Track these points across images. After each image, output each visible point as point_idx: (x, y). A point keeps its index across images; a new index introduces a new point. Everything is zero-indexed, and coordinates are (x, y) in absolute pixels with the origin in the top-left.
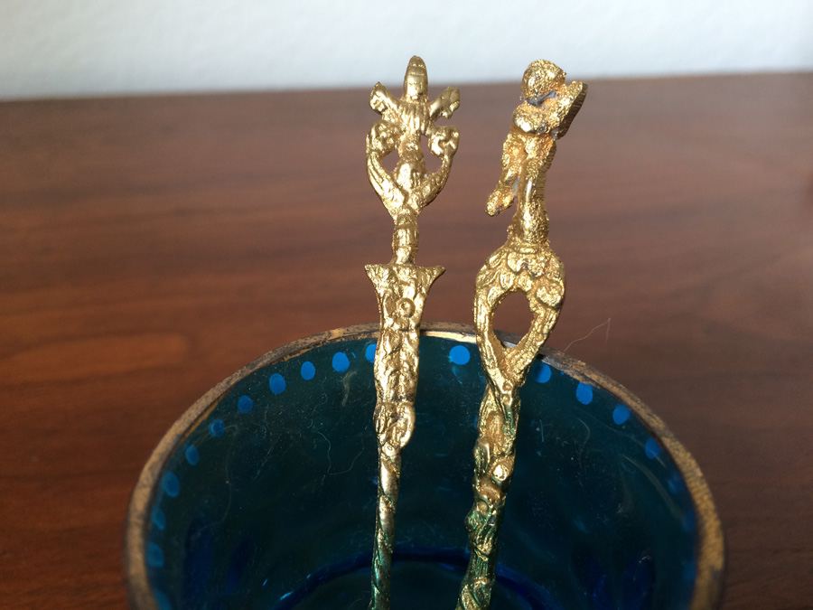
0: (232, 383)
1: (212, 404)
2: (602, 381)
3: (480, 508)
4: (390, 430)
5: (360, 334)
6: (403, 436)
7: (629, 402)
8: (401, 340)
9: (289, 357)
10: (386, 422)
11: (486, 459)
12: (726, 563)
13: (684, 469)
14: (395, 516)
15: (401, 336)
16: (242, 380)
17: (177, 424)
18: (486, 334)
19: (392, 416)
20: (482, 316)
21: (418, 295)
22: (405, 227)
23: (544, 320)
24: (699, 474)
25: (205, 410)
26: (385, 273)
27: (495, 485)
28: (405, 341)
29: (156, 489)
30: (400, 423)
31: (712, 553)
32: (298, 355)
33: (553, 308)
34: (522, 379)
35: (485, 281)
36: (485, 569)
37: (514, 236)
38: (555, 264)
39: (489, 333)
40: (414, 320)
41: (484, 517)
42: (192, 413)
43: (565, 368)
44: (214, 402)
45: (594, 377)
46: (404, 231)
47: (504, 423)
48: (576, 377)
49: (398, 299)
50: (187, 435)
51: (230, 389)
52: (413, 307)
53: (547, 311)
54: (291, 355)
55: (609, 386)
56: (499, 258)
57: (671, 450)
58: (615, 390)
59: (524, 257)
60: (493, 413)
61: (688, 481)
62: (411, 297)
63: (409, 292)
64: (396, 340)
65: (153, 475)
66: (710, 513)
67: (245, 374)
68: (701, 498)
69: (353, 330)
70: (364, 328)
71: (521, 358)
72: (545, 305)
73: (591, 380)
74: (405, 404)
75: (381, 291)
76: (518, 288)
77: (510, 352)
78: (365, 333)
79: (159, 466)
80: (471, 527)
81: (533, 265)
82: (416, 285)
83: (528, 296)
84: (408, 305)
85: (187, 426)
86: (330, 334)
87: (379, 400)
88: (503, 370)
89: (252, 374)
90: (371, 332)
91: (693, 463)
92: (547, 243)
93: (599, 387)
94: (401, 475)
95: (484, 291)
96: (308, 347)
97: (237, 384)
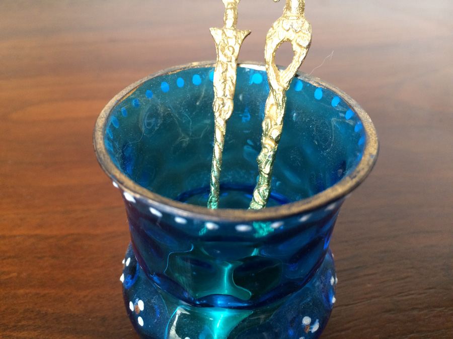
0: (143, 82)
1: (133, 90)
2: (328, 86)
3: (264, 151)
4: (221, 111)
5: (206, 65)
6: (227, 113)
7: (340, 94)
8: (227, 67)
9: (171, 73)
10: (219, 106)
11: (268, 127)
12: (378, 153)
13: (363, 119)
14: (222, 152)
15: (227, 64)
16: (148, 81)
17: (116, 96)
18: (270, 63)
19: (222, 104)
20: (269, 55)
21: (237, 43)
22: (231, 9)
23: (300, 54)
24: (370, 120)
25: (130, 91)
26: (219, 32)
27: (272, 139)
28: (229, 67)
29: (107, 119)
30: (226, 108)
31: (372, 148)
32: (175, 72)
33: (305, 48)
34: (288, 86)
35: (271, 36)
36: (266, 181)
37: (287, 10)
38: (307, 25)
39: (272, 63)
40: (234, 56)
41: (266, 156)
42: (124, 92)
43: (309, 81)
44: (134, 89)
45: (324, 84)
46: (230, 10)
47: (278, 108)
48: (315, 85)
49: (226, 45)
50: (122, 101)
51: (142, 84)
52: (234, 50)
53: (301, 49)
54: (172, 72)
55: (331, 88)
56: (279, 23)
57: (358, 112)
58: (334, 89)
59: (292, 21)
60: (272, 105)
61: (364, 123)
62: (233, 45)
63: (232, 42)
64: (225, 66)
65: (106, 114)
66: (373, 135)
67: (149, 78)
68: (370, 130)
69: (203, 63)
70: (209, 62)
71: (287, 75)
72: (300, 46)
73: (322, 85)
74: (229, 98)
75: (217, 41)
76: (288, 39)
77: (282, 73)
78: (209, 64)
79: (109, 111)
80: (259, 161)
81: (295, 26)
82: (236, 38)
83: (292, 43)
84: (231, 49)
85: (121, 97)
86: (192, 64)
87: (216, 97)
88: (278, 81)
89: (153, 79)
90: (212, 64)
91: (368, 117)
92: (303, 15)
93: (325, 88)
94: (226, 133)
95: (271, 41)
96: (181, 69)
97: (145, 82)
